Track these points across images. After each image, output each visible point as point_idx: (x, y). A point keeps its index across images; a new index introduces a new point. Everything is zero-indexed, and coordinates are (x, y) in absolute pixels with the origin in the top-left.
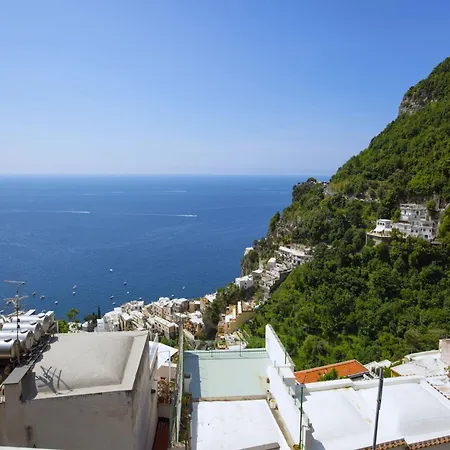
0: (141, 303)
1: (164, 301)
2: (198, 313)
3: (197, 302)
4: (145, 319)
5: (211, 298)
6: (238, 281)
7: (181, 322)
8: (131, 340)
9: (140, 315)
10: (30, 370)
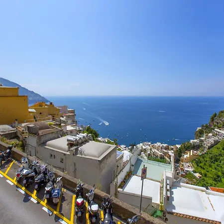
1: (159, 144)
2: (173, 151)
3: (172, 147)
5: (178, 146)
6: (192, 141)
7: (165, 154)
9: (149, 148)
10: (78, 148)
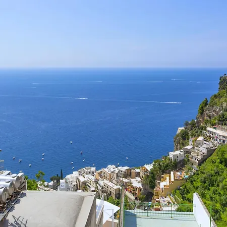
0: (93, 169)
1: (111, 168)
2: (139, 179)
3: (138, 170)
4: (96, 182)
5: (149, 167)
6: (172, 155)
7: (125, 186)
8: (82, 198)
9: (93, 178)
10: (4, 218)
